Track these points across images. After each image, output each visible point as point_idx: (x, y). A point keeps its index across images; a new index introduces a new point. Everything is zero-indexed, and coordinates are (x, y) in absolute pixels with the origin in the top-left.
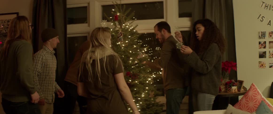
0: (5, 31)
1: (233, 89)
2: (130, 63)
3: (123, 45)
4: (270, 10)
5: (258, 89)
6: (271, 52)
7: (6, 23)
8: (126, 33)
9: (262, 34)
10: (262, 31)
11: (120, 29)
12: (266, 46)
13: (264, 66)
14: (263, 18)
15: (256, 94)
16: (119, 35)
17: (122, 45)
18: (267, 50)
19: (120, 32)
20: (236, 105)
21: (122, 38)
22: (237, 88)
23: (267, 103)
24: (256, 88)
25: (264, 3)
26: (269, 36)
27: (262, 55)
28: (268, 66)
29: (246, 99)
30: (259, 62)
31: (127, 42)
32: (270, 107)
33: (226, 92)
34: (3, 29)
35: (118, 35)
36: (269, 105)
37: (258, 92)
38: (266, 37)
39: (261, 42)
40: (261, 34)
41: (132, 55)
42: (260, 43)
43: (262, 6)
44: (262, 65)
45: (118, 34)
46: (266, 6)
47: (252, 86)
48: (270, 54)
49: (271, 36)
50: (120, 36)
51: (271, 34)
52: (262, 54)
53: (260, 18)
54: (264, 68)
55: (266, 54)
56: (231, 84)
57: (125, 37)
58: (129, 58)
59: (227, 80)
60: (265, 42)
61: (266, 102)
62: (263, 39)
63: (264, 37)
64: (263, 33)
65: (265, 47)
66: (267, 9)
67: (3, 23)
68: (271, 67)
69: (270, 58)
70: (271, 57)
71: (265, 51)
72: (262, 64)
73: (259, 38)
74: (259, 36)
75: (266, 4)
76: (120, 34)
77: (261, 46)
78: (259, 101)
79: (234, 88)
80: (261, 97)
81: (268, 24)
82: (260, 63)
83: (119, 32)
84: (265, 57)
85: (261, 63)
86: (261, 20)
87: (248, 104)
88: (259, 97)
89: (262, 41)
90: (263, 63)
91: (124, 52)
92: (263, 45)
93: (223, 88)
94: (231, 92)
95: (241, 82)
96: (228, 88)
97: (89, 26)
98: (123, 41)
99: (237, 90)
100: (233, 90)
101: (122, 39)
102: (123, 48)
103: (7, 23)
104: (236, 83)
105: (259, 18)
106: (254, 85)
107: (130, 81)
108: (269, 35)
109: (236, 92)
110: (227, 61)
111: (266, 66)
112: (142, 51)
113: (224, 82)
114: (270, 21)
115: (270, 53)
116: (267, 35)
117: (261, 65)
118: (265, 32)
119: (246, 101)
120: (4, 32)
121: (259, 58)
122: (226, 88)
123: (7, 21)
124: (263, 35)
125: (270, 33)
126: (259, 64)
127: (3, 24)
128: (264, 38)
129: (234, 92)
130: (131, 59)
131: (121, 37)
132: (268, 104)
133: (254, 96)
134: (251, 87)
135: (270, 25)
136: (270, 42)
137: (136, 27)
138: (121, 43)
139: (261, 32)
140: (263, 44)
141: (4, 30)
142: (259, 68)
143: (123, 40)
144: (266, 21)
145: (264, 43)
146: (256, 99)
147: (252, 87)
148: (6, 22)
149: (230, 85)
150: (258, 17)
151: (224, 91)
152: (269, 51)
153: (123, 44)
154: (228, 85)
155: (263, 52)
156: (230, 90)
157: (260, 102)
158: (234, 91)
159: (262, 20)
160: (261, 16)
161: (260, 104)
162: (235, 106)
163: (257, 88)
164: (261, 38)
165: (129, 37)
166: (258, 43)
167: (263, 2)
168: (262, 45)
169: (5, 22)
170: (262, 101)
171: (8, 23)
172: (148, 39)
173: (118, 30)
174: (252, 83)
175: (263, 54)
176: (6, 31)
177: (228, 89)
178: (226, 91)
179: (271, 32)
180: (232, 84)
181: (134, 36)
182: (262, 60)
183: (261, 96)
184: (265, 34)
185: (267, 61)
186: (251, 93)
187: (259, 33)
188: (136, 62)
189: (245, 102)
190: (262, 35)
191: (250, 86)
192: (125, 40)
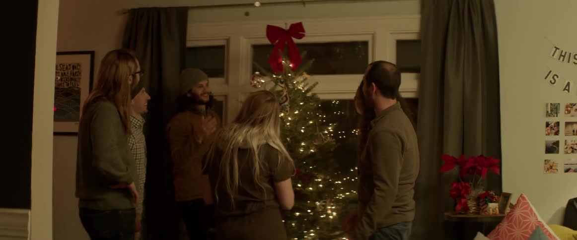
0: (68, 85)
1: (490, 208)
2: (301, 153)
3: (290, 119)
4: (569, 62)
5: (531, 206)
6: (569, 142)
7: (69, 71)
8: (295, 96)
9: (553, 107)
10: (553, 102)
11: (285, 89)
12: (558, 131)
13: (554, 168)
14: (555, 77)
15: (528, 214)
16: (282, 99)
17: (287, 118)
18: (561, 138)
19: (285, 94)
20: (491, 233)
21: (288, 105)
22: (499, 206)
23: (547, 231)
24: (528, 203)
25: (557, 48)
26: (566, 112)
27: (552, 149)
28: (561, 168)
29: (508, 223)
30: (545, 160)
31: (297, 112)
32: (551, 238)
33: (478, 214)
34: (63, 82)
35: (280, 100)
36: (550, 235)
37: (531, 210)
38: (559, 113)
39: (550, 123)
40: (551, 108)
41: (304, 137)
42: (548, 125)
43: (553, 55)
44: (551, 167)
45: (281, 97)
46: (561, 55)
47: (520, 198)
48: (566, 147)
49: (569, 112)
50: (284, 102)
51: (569, 109)
52: (551, 145)
53: (550, 78)
54: (554, 172)
55: (558, 146)
56: (486, 198)
57: (294, 105)
58: (300, 142)
59: (481, 191)
60: (558, 124)
61: (545, 229)
62: (554, 116)
63: (557, 113)
64: (555, 105)
65: (557, 133)
66: (563, 60)
67: (64, 69)
68: (567, 171)
69: (567, 153)
70: (569, 152)
71: (557, 140)
72: (551, 164)
73: (547, 116)
74: (547, 112)
75: (562, 51)
76: (285, 99)
77: (549, 131)
78: (532, 227)
79: (493, 207)
80: (537, 219)
81: (565, 89)
82: (547, 161)
83: (283, 94)
84: (558, 152)
85: (548, 163)
86: (551, 82)
87: (512, 232)
88: (532, 220)
89: (553, 120)
90: (554, 163)
91: (291, 131)
92: (553, 129)
93: (471, 205)
94: (487, 213)
95: (507, 196)
96: (482, 206)
97: (227, 82)
98: (288, 111)
99: (497, 209)
100: (491, 210)
101: (287, 107)
102: (288, 124)
103: (71, 69)
104: (496, 196)
105: (548, 77)
106: (524, 198)
107: (299, 187)
108: (566, 110)
109: (496, 214)
110: (482, 156)
111: (557, 168)
112: (324, 131)
113: (474, 193)
114: (568, 84)
115: (567, 144)
116: (562, 109)
117: (548, 166)
118: (559, 104)
119: (508, 226)
120: (66, 87)
121: (546, 153)
122: (478, 205)
123: (71, 66)
124: (554, 109)
125: (567, 107)
126: (546, 164)
127: (63, 72)
128: (556, 115)
129: (493, 213)
130: (303, 144)
131: (286, 103)
132: (548, 233)
133: (525, 218)
134: (519, 201)
135: (568, 90)
136: (567, 124)
137: (314, 85)
138: (285, 115)
139: (551, 104)
140: (554, 126)
141: (65, 84)
142: (545, 172)
143: (288, 109)
144: (561, 83)
145: (556, 125)
146: (527, 222)
147: (521, 201)
148: (69, 68)
149: (486, 201)
150: (546, 75)
151: (474, 211)
152: (566, 141)
153: (289, 116)
154: (482, 200)
155: (553, 142)
156: (485, 210)
157: (534, 228)
158: (493, 211)
159: (553, 81)
160: (551, 73)
161: (534, 232)
162: (489, 236)
163: (530, 202)
164: (549, 116)
165: (301, 104)
166: (545, 125)
167: (555, 47)
168: (551, 128)
169: (67, 68)
170: (537, 227)
171: (73, 69)
172: (337, 112)
173: (282, 91)
174: (522, 194)
175: (554, 146)
176: (70, 85)
177: (482, 208)
178: (477, 212)
179: (570, 104)
180: (488, 197)
181: (311, 104)
182: (550, 156)
183: (536, 217)
184: (558, 107)
185: (560, 159)
186: (518, 212)
187: (547, 105)
188: (312, 151)
189: (507, 229)
190: (551, 110)
191: (517, 199)
192: (292, 109)
